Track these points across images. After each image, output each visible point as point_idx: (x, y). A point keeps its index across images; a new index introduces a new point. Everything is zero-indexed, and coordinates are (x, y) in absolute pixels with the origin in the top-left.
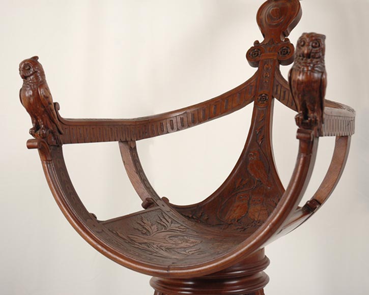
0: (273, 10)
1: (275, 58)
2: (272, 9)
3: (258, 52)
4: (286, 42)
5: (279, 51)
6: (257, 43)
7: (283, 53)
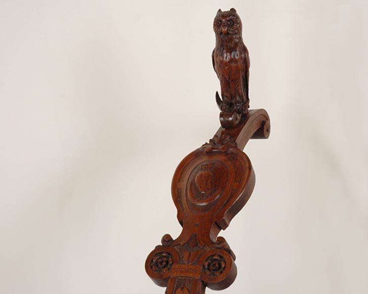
0: (201, 175)
1: (198, 277)
2: (200, 173)
3: (168, 258)
4: (220, 246)
5: (206, 264)
6: (167, 239)
7: (211, 267)
